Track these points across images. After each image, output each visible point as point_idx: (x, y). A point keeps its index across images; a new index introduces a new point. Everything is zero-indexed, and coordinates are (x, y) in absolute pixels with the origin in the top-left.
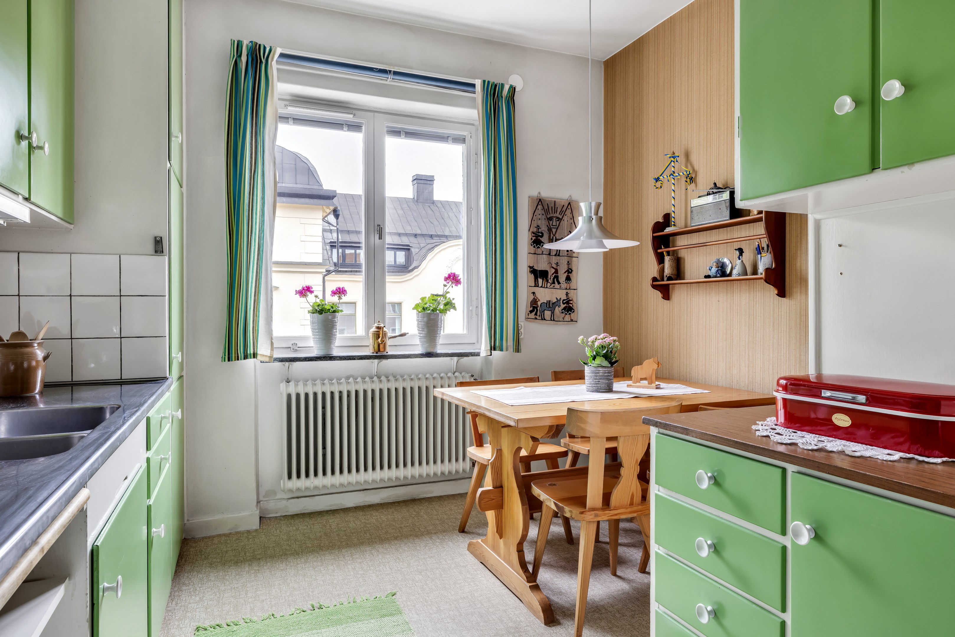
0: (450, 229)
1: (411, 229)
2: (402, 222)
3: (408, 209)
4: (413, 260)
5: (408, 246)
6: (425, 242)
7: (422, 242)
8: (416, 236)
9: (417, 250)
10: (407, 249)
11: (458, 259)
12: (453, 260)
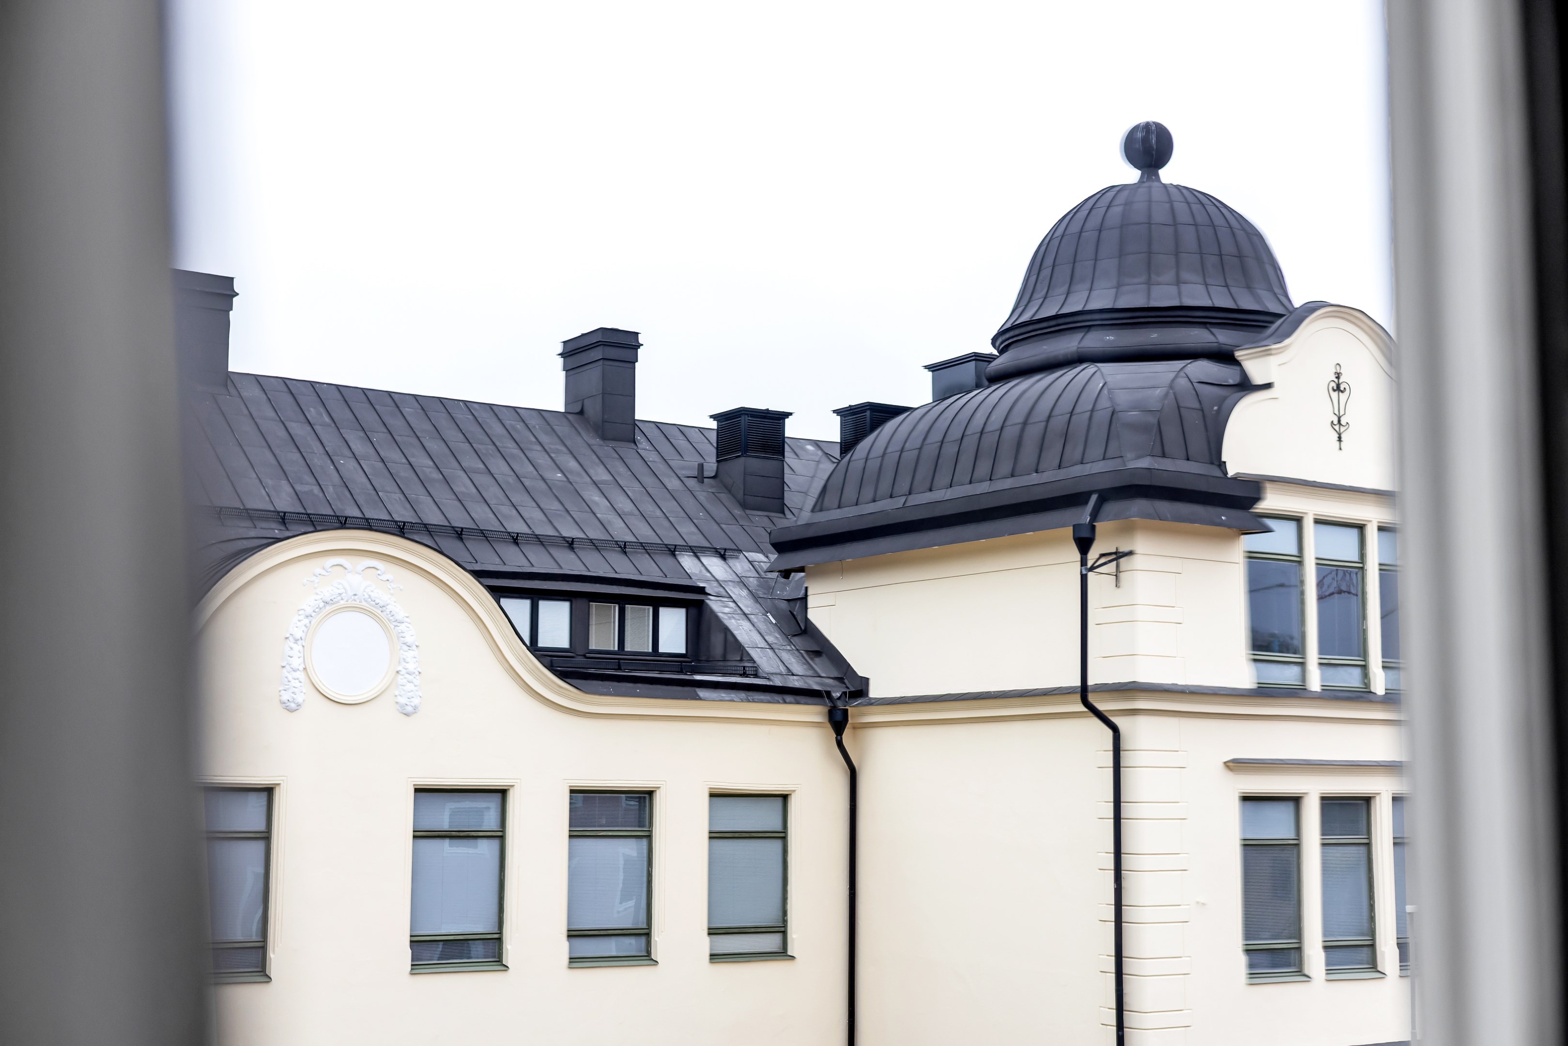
12: (309, 611)
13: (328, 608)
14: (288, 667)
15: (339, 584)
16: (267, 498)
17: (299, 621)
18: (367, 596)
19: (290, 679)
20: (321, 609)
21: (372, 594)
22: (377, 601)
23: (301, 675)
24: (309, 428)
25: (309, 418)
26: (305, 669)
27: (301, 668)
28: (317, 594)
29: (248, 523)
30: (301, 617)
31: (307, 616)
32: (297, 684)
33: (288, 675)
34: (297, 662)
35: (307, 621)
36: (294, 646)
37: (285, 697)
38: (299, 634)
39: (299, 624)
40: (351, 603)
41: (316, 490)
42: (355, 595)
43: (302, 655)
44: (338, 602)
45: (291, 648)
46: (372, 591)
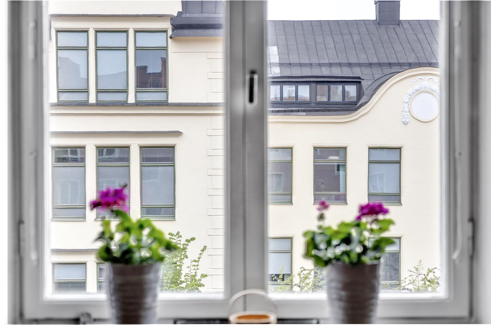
0: (418, 55)
1: (366, 57)
2: (357, 49)
3: (367, 33)
4: (363, 95)
5: (359, 78)
6: (381, 73)
7: (377, 73)
8: (370, 65)
9: (370, 83)
10: (357, 81)
11: (419, 92)
12: (410, 93)
13: (417, 92)
14: (404, 111)
15: (421, 84)
16: (406, 59)
17: (407, 97)
18: (430, 88)
19: (405, 115)
20: (414, 93)
21: (431, 87)
22: (433, 89)
23: (408, 114)
24: (424, 36)
25: (425, 32)
26: (409, 111)
27: (408, 111)
28: (413, 88)
29: (399, 67)
30: (408, 96)
31: (410, 95)
32: (406, 116)
33: (404, 113)
34: (406, 110)
35: (410, 97)
36: (406, 105)
37: (404, 120)
38: (407, 101)
39: (407, 98)
40: (424, 90)
41: (423, 55)
42: (425, 87)
43: (408, 107)
44: (420, 90)
45: (405, 105)
46: (431, 86)
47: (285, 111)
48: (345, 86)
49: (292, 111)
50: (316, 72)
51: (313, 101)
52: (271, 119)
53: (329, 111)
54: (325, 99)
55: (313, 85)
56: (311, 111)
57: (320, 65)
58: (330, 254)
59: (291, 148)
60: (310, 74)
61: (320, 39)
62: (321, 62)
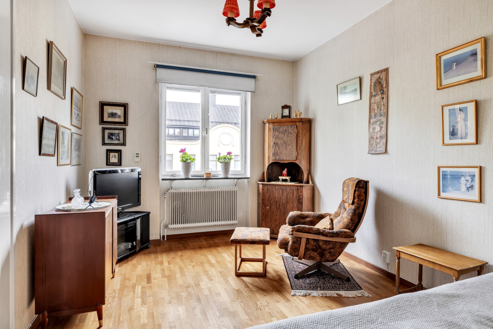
0: (223, 119)
47: (170, 139)
48: (195, 130)
49: (173, 139)
50: (182, 123)
51: (181, 135)
52: (168, 142)
53: (189, 140)
54: (186, 135)
55: (181, 129)
56: (181, 139)
57: (184, 121)
58: (221, 161)
59: (172, 155)
60: (183, 124)
61: (184, 110)
62: (184, 120)
